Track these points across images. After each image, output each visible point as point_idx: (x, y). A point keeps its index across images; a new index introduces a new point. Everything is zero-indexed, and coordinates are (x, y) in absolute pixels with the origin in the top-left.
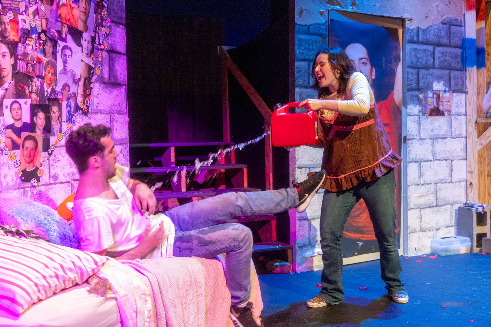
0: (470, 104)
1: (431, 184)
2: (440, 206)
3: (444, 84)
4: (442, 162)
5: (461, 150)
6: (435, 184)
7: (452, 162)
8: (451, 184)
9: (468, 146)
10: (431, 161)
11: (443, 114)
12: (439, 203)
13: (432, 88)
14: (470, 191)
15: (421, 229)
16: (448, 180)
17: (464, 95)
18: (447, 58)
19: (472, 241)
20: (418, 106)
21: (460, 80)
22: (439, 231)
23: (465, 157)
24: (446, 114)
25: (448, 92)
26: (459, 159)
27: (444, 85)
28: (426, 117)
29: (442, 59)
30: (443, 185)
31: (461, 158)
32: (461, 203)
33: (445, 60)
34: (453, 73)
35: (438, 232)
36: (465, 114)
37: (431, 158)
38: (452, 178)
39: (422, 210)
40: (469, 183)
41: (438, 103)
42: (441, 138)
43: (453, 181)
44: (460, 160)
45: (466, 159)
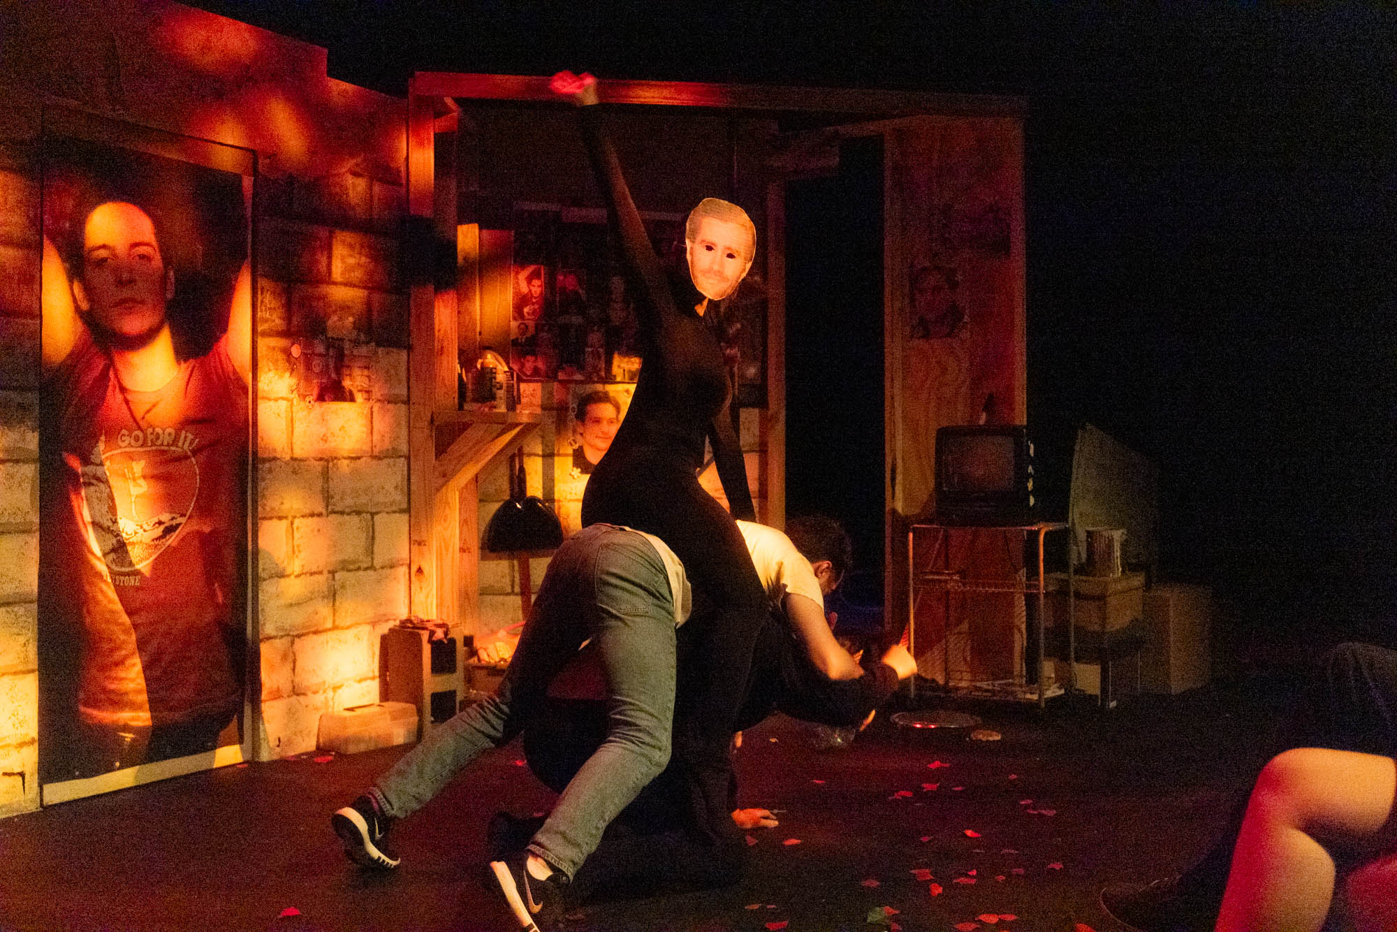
0: (418, 376)
1: (321, 573)
2: (342, 628)
3: (354, 323)
4: (346, 517)
5: (396, 487)
6: (329, 572)
7: (373, 518)
8: (371, 572)
9: (413, 479)
10: (320, 514)
11: (352, 399)
12: (341, 622)
13: (323, 331)
14: (418, 590)
15: (294, 687)
16: (362, 562)
17: (404, 355)
18: (363, 259)
19: (420, 712)
20: (287, 374)
21: (393, 316)
22: (340, 691)
23: (405, 506)
24: (359, 397)
25: (367, 343)
26: (390, 510)
27: (355, 326)
28: (307, 404)
29: (351, 260)
30: (350, 574)
31: (394, 508)
32: (395, 620)
33: (359, 266)
35: (337, 694)
36: (405, 399)
37: (320, 507)
38: (372, 559)
39: (296, 640)
40: (414, 569)
41: (338, 371)
42: (345, 458)
43: (377, 563)
44: (394, 512)
45: (408, 511)
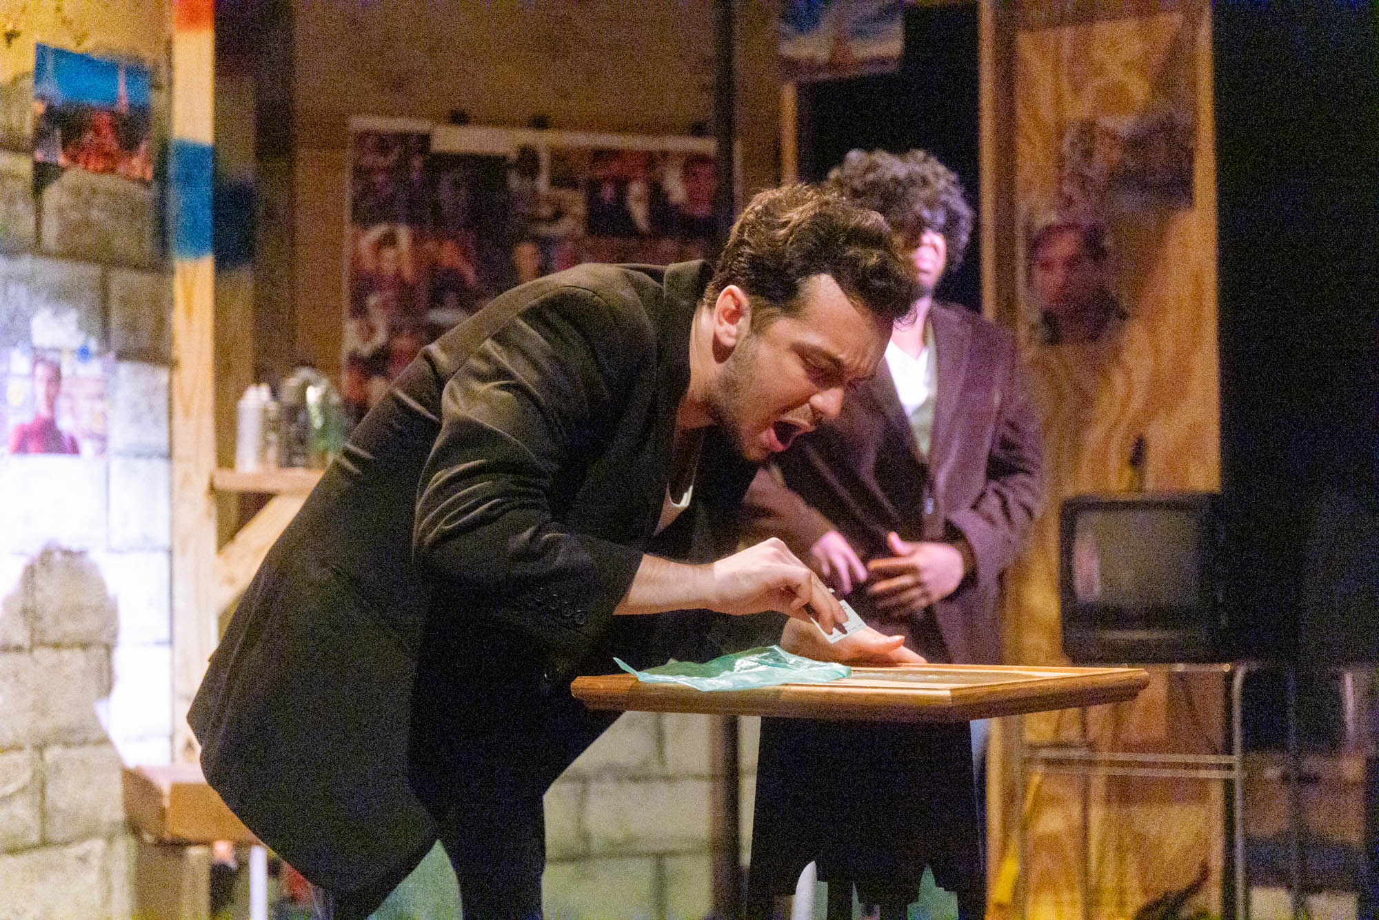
0: (187, 413)
1: (20, 749)
2: (58, 845)
3: (79, 322)
4: (66, 654)
5: (150, 602)
6: (35, 747)
7: (109, 655)
8: (106, 748)
9: (179, 588)
10: (19, 649)
11: (75, 451)
12: (56, 834)
13: (27, 336)
16: (92, 729)
17: (163, 376)
18: (95, 214)
21: (146, 310)
23: (167, 636)
24: (87, 447)
25: (100, 354)
26: (138, 640)
27: (80, 326)
29: (75, 216)
30: (74, 753)
31: (146, 638)
33: (87, 224)
34: (122, 280)
36: (165, 451)
37: (20, 636)
38: (109, 724)
40: (181, 743)
41: (51, 402)
44: (146, 644)
45: (171, 642)
